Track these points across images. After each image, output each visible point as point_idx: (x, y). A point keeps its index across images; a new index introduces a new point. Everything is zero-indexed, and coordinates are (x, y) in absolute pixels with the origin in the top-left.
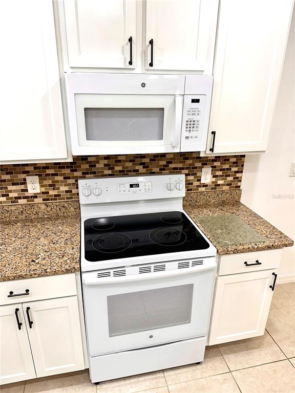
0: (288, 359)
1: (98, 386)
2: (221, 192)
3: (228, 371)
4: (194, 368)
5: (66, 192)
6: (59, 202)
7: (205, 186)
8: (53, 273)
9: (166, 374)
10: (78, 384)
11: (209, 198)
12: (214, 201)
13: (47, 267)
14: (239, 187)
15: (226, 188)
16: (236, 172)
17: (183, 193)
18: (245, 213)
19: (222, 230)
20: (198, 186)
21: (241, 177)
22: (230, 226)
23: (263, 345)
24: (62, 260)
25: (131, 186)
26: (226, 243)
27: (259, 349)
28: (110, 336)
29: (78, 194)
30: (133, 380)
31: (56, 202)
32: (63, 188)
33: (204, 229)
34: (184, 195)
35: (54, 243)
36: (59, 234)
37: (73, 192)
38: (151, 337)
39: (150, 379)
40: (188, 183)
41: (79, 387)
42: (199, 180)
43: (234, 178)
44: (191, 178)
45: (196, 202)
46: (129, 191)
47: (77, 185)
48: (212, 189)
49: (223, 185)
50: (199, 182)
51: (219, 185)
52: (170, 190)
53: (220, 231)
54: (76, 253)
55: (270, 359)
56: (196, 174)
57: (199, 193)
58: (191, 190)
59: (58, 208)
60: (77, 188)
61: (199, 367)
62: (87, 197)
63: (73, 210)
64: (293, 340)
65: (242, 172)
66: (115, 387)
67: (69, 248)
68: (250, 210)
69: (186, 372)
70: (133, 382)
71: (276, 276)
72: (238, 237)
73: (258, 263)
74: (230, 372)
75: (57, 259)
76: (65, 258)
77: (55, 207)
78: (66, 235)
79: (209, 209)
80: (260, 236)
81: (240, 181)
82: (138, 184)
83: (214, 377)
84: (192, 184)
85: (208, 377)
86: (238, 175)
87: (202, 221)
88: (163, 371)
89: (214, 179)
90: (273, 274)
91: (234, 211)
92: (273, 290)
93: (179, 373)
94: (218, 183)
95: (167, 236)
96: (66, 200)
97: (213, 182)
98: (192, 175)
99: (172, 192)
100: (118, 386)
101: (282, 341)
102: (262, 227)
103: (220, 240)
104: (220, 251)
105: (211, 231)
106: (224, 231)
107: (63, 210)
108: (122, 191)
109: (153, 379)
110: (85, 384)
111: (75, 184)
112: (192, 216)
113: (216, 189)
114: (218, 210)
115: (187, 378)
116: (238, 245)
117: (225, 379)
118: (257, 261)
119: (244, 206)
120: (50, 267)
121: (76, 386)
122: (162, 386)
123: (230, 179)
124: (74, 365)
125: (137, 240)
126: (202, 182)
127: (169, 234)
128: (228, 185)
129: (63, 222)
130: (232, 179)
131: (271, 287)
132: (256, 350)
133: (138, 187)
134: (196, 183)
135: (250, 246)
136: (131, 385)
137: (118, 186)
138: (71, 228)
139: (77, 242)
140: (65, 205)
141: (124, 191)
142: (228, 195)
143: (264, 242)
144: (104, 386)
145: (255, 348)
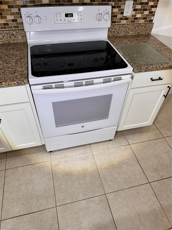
0: (164, 138)
1: (51, 153)
2: (138, 25)
3: (128, 144)
4: (108, 142)
5: (13, 21)
6: (8, 30)
7: (126, 19)
8: (7, 85)
9: (91, 146)
10: (39, 152)
11: (128, 30)
12: (131, 33)
13: (2, 81)
14: (152, 21)
15: (142, 21)
16: (152, 7)
17: (108, 24)
18: (154, 42)
19: (137, 54)
20: (121, 19)
21: (155, 12)
22: (143, 51)
23: (150, 130)
24: (13, 76)
25: (67, 15)
26: (140, 64)
27: (147, 132)
28: (56, 127)
29: (22, 23)
30: (72, 149)
31: (6, 30)
32: (10, 17)
33: (124, 54)
34: (109, 26)
35: (7, 63)
36: (11, 56)
37: (18, 21)
38: (83, 127)
39: (82, 149)
40: (113, 16)
41: (40, 154)
42: (122, 13)
43: (150, 13)
44: (116, 10)
45: (118, 33)
46: (65, 20)
47: (21, 14)
48: (132, 21)
49: (140, 18)
50: (122, 15)
51: (137, 18)
52: (99, 20)
53: (136, 55)
54: (25, 70)
55: (153, 138)
56: (120, 7)
57: (121, 25)
58: (115, 22)
59: (8, 36)
60: (21, 17)
61: (111, 142)
62: (30, 26)
63: (21, 38)
64: (168, 127)
65: (156, 7)
66: (62, 153)
67: (19, 67)
68: (158, 40)
69: (103, 144)
70: (72, 150)
71: (170, 88)
72: (149, 59)
73: (160, 79)
74: (129, 144)
75: (10, 75)
76: (16, 74)
77: (6, 34)
78: (16, 57)
79: (127, 39)
80: (165, 58)
81: (154, 15)
82: (72, 14)
83: (120, 148)
84: (116, 16)
85: (116, 147)
86: (153, 10)
87: (122, 47)
88: (90, 144)
89: (134, 13)
90: (168, 87)
91: (146, 41)
92: (165, 98)
93: (99, 145)
94: (137, 17)
95: (94, 61)
96: (13, 29)
97: (133, 16)
98: (117, 8)
99: (100, 22)
100: (63, 153)
101: (161, 128)
102: (167, 53)
103: (136, 62)
104: (135, 69)
105: (129, 55)
106: (139, 55)
107: (13, 37)
108: (59, 20)
109: (84, 148)
110: (44, 152)
111: (18, 13)
112: (115, 44)
113: (134, 22)
114: (134, 39)
115: (104, 148)
116: (149, 65)
117: (126, 149)
118: (160, 78)
119: (154, 37)
120: (4, 81)
121: (38, 153)
122: (89, 152)
123: (146, 13)
124: (35, 143)
125: (73, 64)
126: (124, 15)
127: (96, 60)
128: (144, 18)
129: (14, 48)
130: (148, 14)
131: (164, 96)
132: (145, 133)
133: (72, 16)
134: (119, 16)
135: (158, 65)
136: (71, 152)
137: (55, 15)
138: (20, 52)
139: (25, 62)
140: (14, 33)
141: (61, 20)
142: (143, 28)
143: (168, 63)
144: (55, 153)
145: (145, 132)
